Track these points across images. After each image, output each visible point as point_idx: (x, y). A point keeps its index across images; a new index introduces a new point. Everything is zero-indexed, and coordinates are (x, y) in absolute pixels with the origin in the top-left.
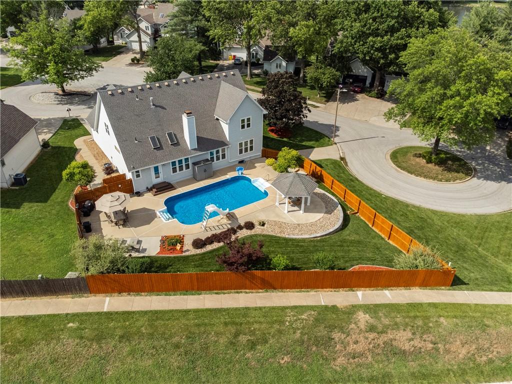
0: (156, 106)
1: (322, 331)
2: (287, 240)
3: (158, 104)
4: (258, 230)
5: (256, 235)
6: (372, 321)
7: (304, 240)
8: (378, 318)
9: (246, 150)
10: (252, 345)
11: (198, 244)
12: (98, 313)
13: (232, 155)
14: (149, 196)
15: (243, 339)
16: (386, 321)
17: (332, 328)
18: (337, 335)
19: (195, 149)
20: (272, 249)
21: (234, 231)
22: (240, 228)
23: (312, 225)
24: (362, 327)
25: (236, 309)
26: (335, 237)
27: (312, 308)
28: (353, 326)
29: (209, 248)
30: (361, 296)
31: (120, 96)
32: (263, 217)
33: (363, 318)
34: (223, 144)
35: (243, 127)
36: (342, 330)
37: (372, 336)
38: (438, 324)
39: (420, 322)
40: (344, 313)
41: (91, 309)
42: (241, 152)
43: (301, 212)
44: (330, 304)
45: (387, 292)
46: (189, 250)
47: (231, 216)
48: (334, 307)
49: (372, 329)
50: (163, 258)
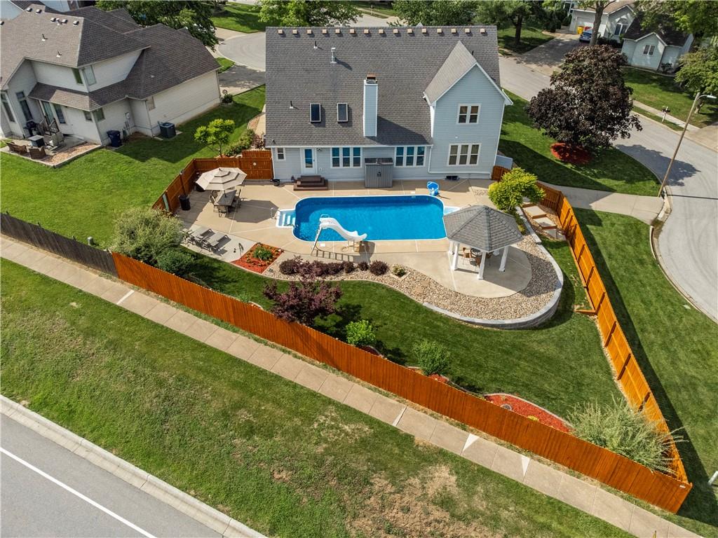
0: (339, 62)
1: (360, 464)
3: (342, 60)
5: (378, 285)
6: (455, 491)
7: (447, 320)
8: (470, 493)
9: (463, 160)
10: (250, 431)
11: (289, 268)
13: (436, 162)
14: (289, 189)
15: (243, 415)
16: (480, 504)
17: (379, 466)
19: (372, 138)
20: (386, 313)
22: (364, 267)
23: (480, 301)
24: (431, 492)
25: (262, 372)
26: (510, 336)
27: (370, 421)
28: (415, 481)
29: (301, 277)
31: (294, 38)
32: (409, 263)
33: (443, 477)
34: (422, 139)
35: (462, 119)
36: (393, 477)
37: (437, 513)
41: (105, 296)
42: (453, 160)
44: (405, 430)
45: (526, 460)
46: (273, 272)
47: (365, 247)
49: (445, 502)
50: (236, 269)
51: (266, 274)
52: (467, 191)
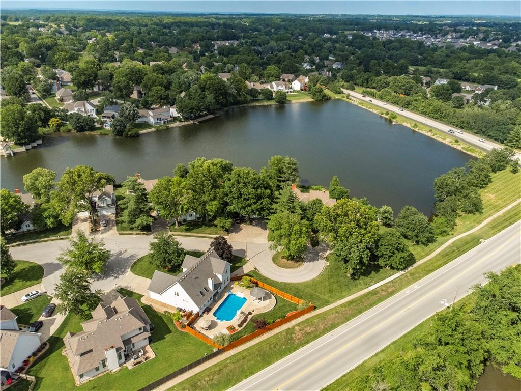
0: (196, 278)
1: (289, 336)
2: (264, 314)
4: (253, 314)
5: (254, 316)
7: (269, 312)
8: (300, 327)
11: (240, 326)
12: (232, 356)
14: (206, 315)
16: (303, 327)
19: (213, 290)
21: (247, 317)
22: (248, 315)
24: (298, 331)
25: (266, 339)
26: (277, 307)
27: (284, 331)
28: (295, 331)
29: (244, 326)
30: (294, 322)
31: (184, 280)
32: (251, 308)
33: (297, 328)
35: (225, 274)
37: (301, 332)
38: (315, 322)
39: (310, 324)
40: (292, 329)
43: (263, 301)
45: (299, 319)
47: (242, 312)
48: (289, 328)
50: (234, 334)
51: (238, 330)
52: (233, 288)
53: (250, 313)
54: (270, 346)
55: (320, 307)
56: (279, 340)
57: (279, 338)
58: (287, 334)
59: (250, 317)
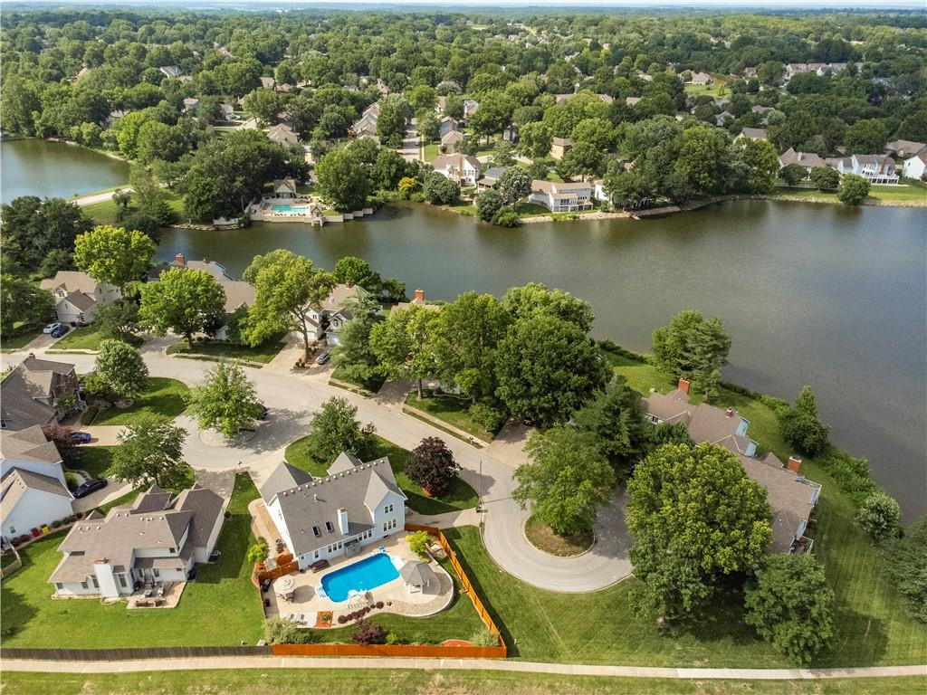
0: (319, 500)
1: (411, 686)
2: (404, 618)
3: (321, 499)
4: (386, 609)
5: (383, 613)
6: (443, 680)
7: (416, 619)
8: (448, 678)
9: (390, 527)
11: (342, 620)
12: (278, 669)
13: (378, 533)
14: (310, 572)
15: (362, 688)
16: (452, 681)
17: (417, 683)
18: (419, 688)
19: (347, 534)
20: (392, 625)
21: (367, 610)
22: (373, 607)
23: (426, 605)
24: (436, 684)
25: (360, 669)
26: (440, 616)
27: (408, 670)
28: (430, 683)
29: (349, 623)
30: (443, 663)
31: (292, 496)
32: (391, 597)
33: (439, 677)
34: (371, 526)
35: (387, 512)
36: (423, 685)
37: (441, 690)
38: (485, 684)
39: (473, 682)
40: (427, 673)
41: (273, 666)
42: (385, 529)
43: (421, 593)
44: (420, 668)
45: (461, 661)
46: (336, 624)
47: (368, 596)
48: (423, 670)
49: (442, 685)
50: (318, 630)
51: (333, 627)
52: (397, 543)
53: (380, 605)
54: (359, 686)
55: (526, 659)
56: (385, 685)
57: (388, 679)
58: (409, 678)
59: (375, 611)
